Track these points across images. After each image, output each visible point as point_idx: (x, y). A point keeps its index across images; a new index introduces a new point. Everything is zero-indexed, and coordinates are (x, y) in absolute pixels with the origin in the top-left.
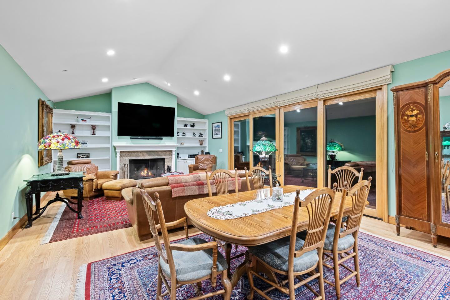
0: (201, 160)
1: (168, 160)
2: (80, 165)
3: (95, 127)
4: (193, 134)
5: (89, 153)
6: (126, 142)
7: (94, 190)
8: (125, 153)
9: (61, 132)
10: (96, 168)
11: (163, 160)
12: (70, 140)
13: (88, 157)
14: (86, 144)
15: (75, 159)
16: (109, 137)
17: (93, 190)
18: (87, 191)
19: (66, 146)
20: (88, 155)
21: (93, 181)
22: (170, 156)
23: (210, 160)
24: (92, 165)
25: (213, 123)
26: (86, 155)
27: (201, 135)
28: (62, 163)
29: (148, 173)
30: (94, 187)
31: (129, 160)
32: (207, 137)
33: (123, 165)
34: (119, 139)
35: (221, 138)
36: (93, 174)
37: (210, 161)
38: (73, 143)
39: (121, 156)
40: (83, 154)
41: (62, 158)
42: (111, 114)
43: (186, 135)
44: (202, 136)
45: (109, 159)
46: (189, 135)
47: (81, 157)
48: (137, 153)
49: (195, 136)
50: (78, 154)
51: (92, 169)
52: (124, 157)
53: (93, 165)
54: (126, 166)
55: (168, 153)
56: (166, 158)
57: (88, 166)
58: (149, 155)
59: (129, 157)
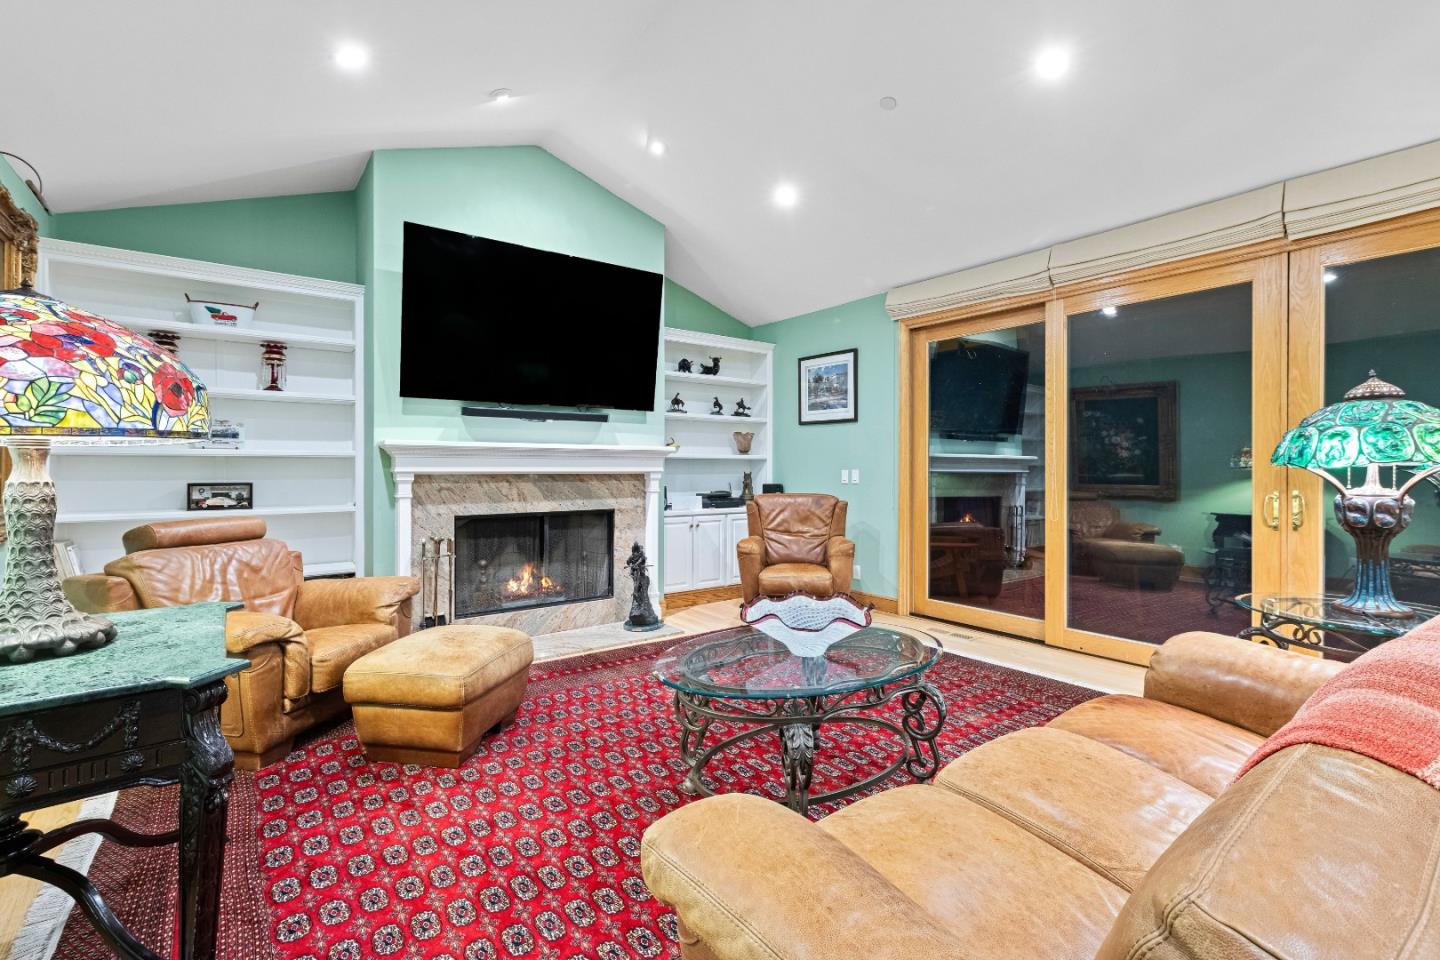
0: (778, 520)
1: (627, 519)
2: (205, 549)
3: (281, 354)
4: (712, 405)
5: (251, 485)
6: (440, 431)
7: (293, 701)
8: (436, 485)
9: (34, 295)
10: (293, 563)
11: (607, 517)
12: (113, 361)
13: (245, 502)
14: (235, 436)
15: (168, 514)
16: (352, 405)
17: (287, 702)
18: (249, 713)
19: (75, 404)
20: (245, 494)
21: (284, 651)
22: (638, 501)
23: (821, 519)
24: (270, 543)
25: (804, 359)
26: (234, 494)
27: (741, 410)
28: (49, 548)
29: (537, 578)
30: (291, 689)
31: (458, 519)
32: (769, 419)
33: (430, 546)
34: (405, 412)
35: (855, 419)
36: (276, 598)
37: (821, 525)
38: (139, 389)
39: (417, 501)
40: (219, 489)
41: (45, 508)
42: (361, 289)
43: (683, 409)
44: (747, 415)
45: (351, 514)
46: (696, 408)
47: (210, 502)
48: (493, 485)
49: (719, 413)
50: (190, 486)
51: (269, 571)
52: (433, 502)
53: (277, 548)
54: (444, 547)
55: (627, 485)
56: (620, 511)
57: (245, 551)
58: (548, 495)
59: (455, 502)
